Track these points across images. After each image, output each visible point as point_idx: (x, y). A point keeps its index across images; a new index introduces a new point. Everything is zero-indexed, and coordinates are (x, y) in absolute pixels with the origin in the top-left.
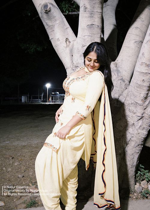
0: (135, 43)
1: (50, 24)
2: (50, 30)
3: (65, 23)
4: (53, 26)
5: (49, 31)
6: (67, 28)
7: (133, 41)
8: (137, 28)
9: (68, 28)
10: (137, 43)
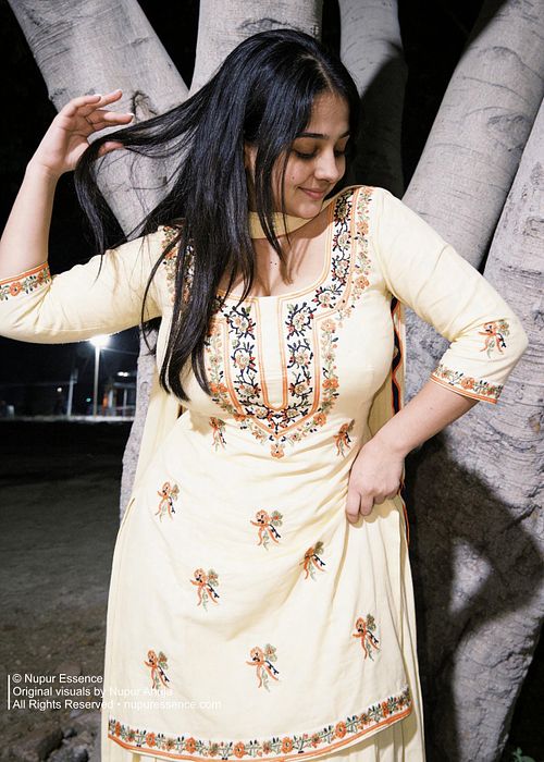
0: (492, 128)
1: (51, 17)
2: (49, 50)
3: (129, 13)
4: (66, 28)
5: (42, 54)
6: (136, 44)
7: (483, 118)
8: (503, 50)
9: (145, 40)
10: (502, 125)
